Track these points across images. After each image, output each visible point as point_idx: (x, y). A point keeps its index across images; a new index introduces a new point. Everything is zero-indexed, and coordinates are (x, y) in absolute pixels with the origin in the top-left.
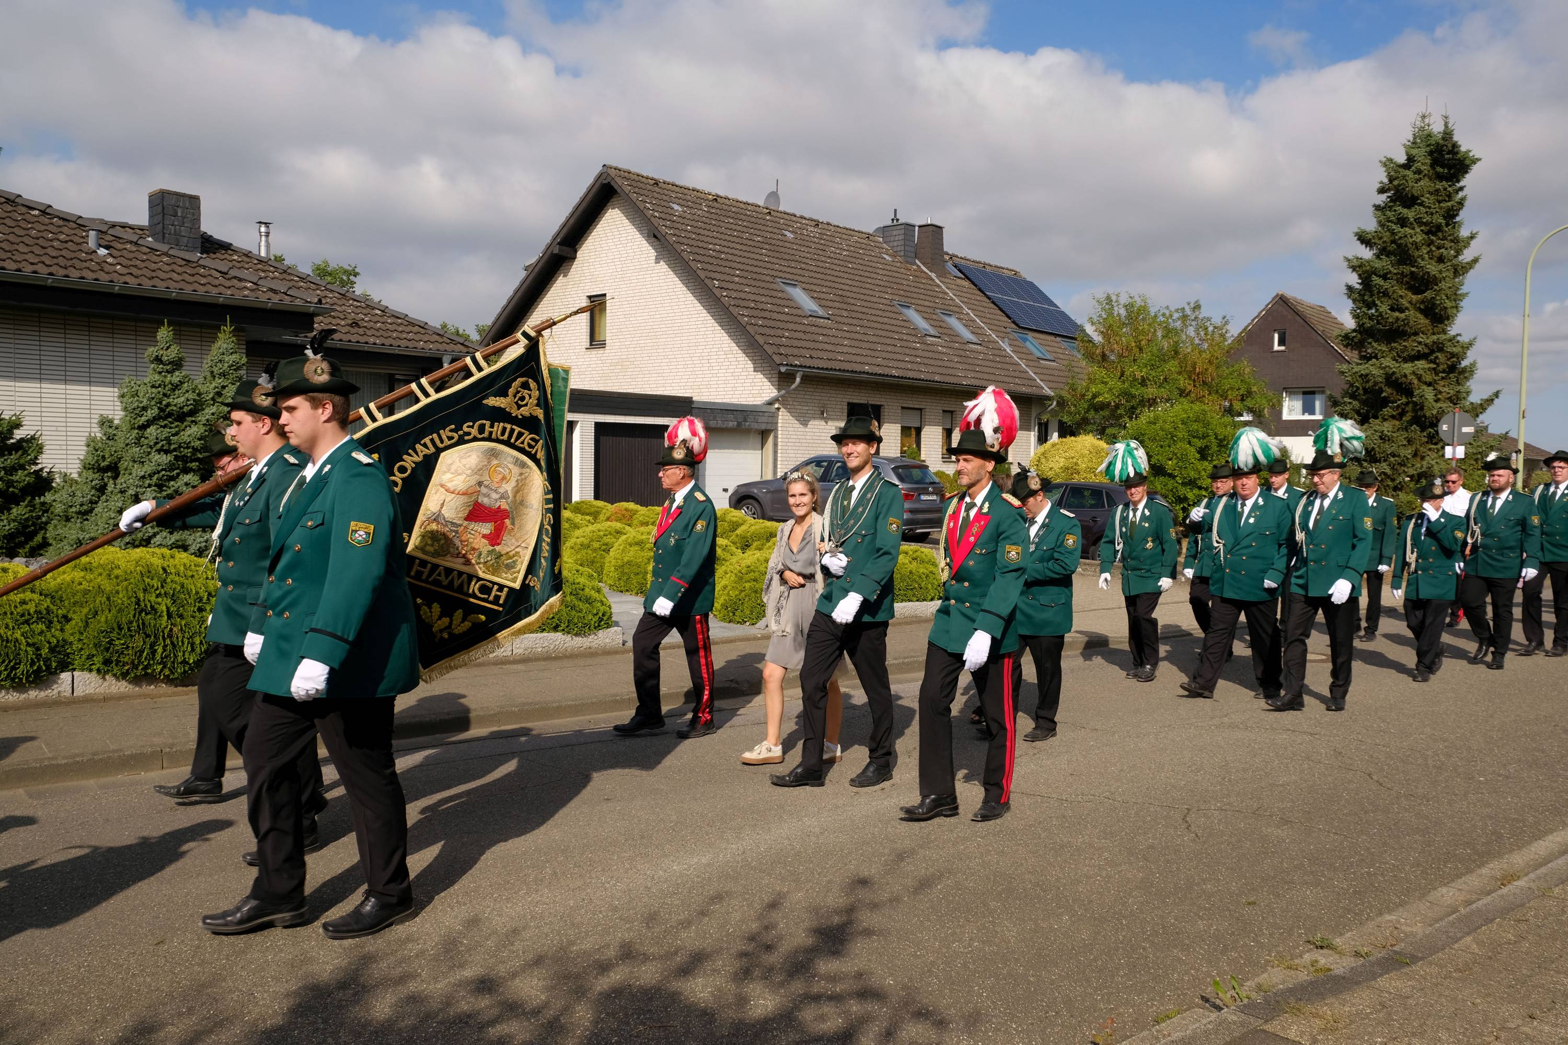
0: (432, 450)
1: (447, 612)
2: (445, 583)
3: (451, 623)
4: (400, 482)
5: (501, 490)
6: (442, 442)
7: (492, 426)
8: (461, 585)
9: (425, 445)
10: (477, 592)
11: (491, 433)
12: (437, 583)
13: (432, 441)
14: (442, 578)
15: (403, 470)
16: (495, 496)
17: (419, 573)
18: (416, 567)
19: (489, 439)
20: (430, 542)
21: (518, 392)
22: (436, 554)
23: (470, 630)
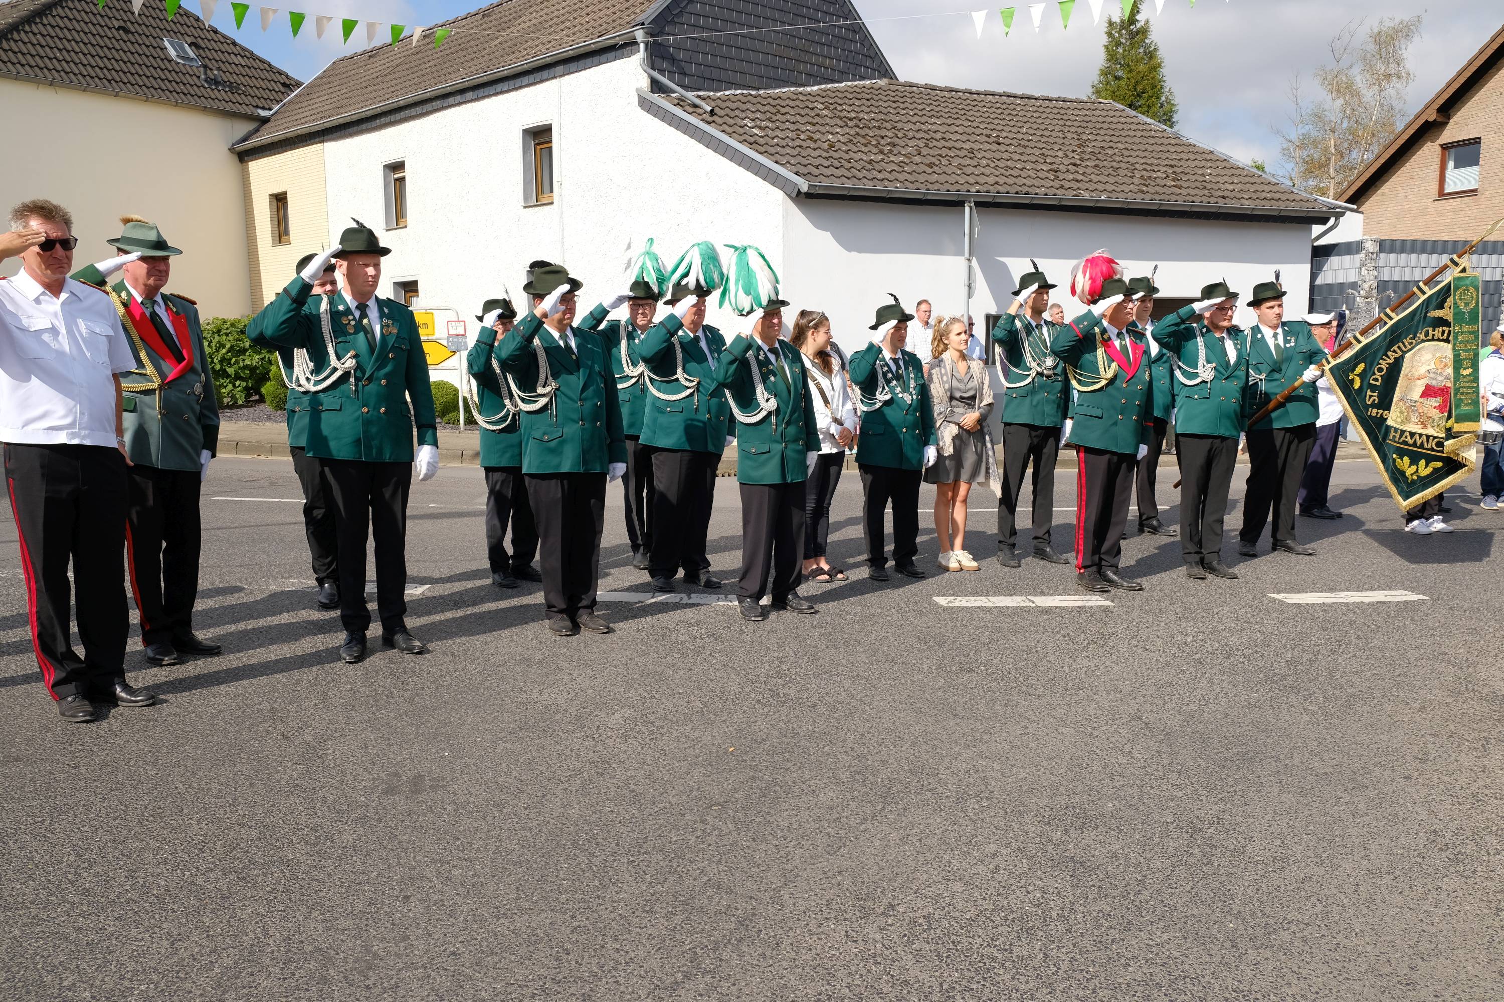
0: (1400, 353)
1: (1414, 461)
2: (1411, 442)
3: (1417, 470)
4: (1380, 378)
5: (1445, 374)
6: (1405, 347)
7: (1434, 331)
8: (1422, 443)
9: (1394, 351)
10: (1434, 447)
11: (1433, 335)
12: (1405, 443)
13: (1399, 347)
14: (1409, 439)
15: (1380, 370)
16: (1440, 378)
17: (1394, 437)
18: (1392, 433)
19: (1433, 340)
21: (1451, 305)
22: (1402, 423)
23: (1432, 473)
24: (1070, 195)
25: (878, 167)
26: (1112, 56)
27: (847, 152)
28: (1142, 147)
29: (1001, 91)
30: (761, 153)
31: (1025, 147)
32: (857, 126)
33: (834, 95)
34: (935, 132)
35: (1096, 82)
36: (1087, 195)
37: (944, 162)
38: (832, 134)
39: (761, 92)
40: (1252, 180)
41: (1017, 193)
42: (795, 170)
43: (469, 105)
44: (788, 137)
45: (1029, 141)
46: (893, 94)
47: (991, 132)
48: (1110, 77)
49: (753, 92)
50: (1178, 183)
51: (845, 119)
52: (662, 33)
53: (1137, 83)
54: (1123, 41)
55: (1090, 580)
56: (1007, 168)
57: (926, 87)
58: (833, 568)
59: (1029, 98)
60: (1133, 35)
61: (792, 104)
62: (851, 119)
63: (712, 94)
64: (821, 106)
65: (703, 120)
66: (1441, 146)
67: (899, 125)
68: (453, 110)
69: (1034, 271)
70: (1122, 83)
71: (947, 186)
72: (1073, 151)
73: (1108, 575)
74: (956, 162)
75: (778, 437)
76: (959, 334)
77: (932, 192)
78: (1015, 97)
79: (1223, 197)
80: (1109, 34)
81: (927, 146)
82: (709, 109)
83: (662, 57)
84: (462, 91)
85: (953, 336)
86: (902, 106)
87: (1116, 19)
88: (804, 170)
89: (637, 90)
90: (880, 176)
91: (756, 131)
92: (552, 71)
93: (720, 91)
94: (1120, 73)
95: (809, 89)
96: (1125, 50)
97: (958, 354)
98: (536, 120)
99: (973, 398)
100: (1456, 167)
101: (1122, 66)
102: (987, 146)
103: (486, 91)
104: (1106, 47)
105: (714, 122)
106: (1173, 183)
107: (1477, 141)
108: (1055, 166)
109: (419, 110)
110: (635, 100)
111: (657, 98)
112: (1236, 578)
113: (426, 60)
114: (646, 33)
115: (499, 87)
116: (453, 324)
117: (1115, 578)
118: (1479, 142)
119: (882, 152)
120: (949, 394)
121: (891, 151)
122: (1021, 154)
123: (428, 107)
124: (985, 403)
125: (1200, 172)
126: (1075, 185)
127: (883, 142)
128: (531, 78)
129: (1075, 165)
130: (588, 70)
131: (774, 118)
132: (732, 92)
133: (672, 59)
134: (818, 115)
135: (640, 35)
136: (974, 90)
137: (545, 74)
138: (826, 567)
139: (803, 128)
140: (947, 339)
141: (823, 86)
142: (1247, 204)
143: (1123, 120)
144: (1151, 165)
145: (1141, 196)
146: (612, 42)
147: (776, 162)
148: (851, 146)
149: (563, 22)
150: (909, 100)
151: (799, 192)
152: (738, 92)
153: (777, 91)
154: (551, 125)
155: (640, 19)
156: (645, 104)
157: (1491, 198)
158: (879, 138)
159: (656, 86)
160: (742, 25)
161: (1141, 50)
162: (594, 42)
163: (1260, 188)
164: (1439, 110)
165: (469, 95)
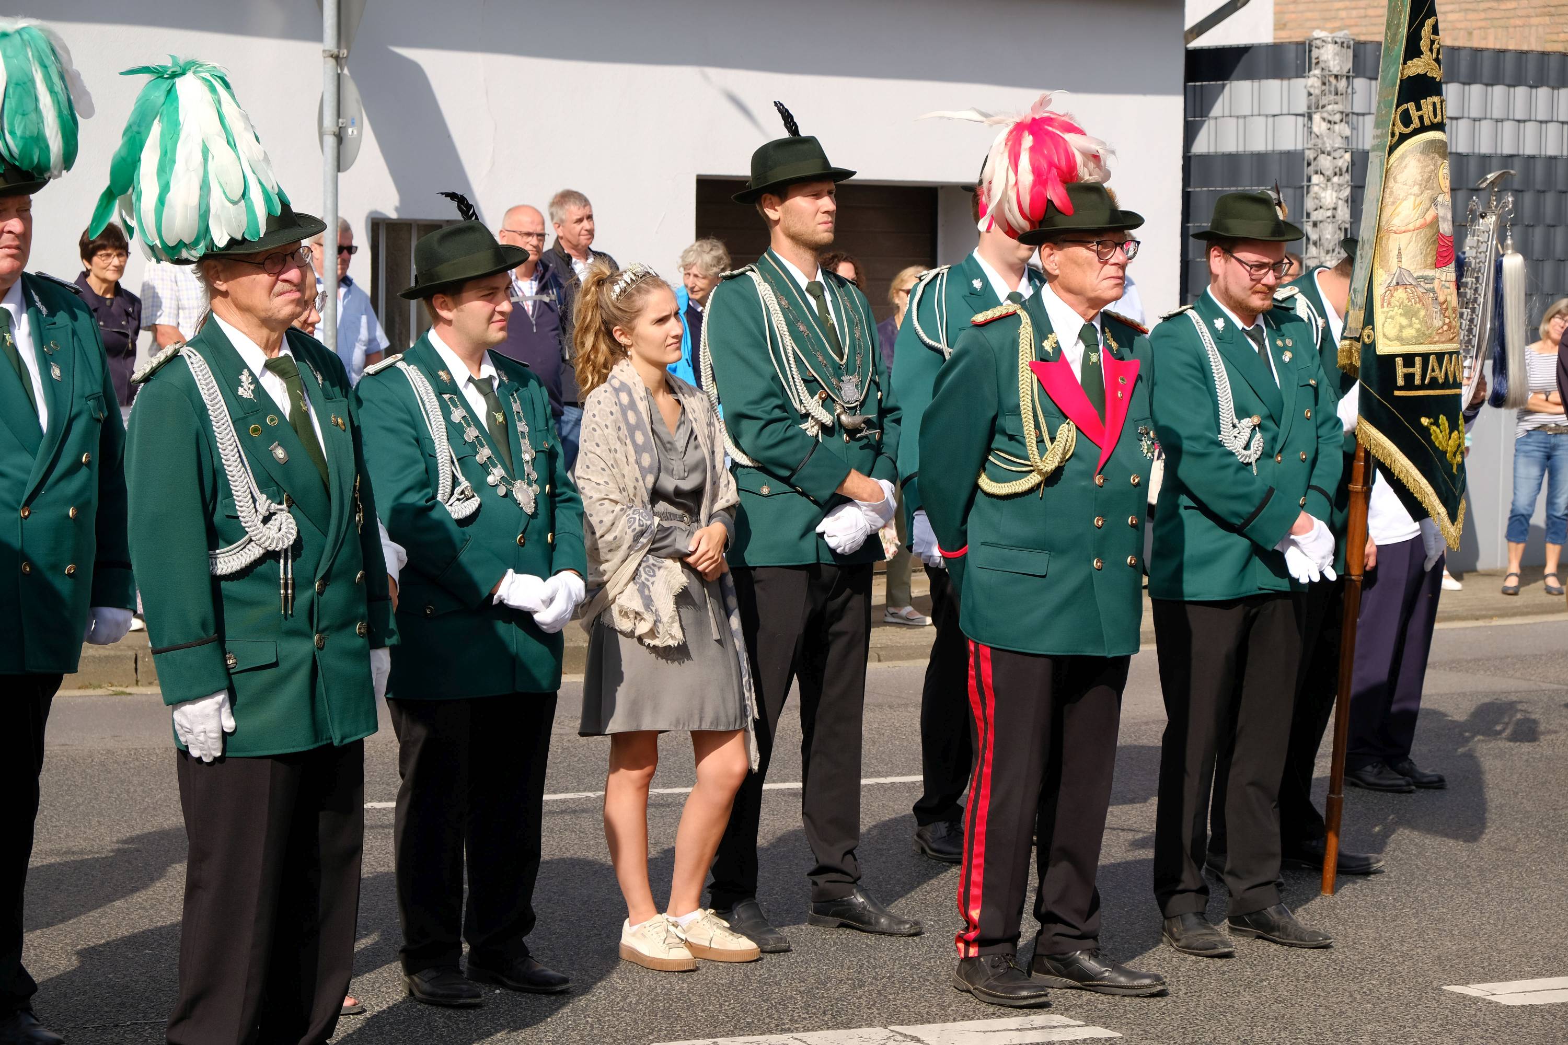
7: (1419, 108)
11: (1421, 118)
17: (1409, 378)
18: (1401, 371)
19: (1423, 129)
20: (1404, 321)
21: (1433, 42)
55: (999, 978)
69: (784, 134)
73: (1076, 961)
75: (301, 621)
76: (662, 320)
85: (644, 326)
97: (655, 374)
99: (697, 494)
112: (1327, 947)
117: (1092, 965)
120: (650, 479)
124: (721, 504)
140: (629, 330)
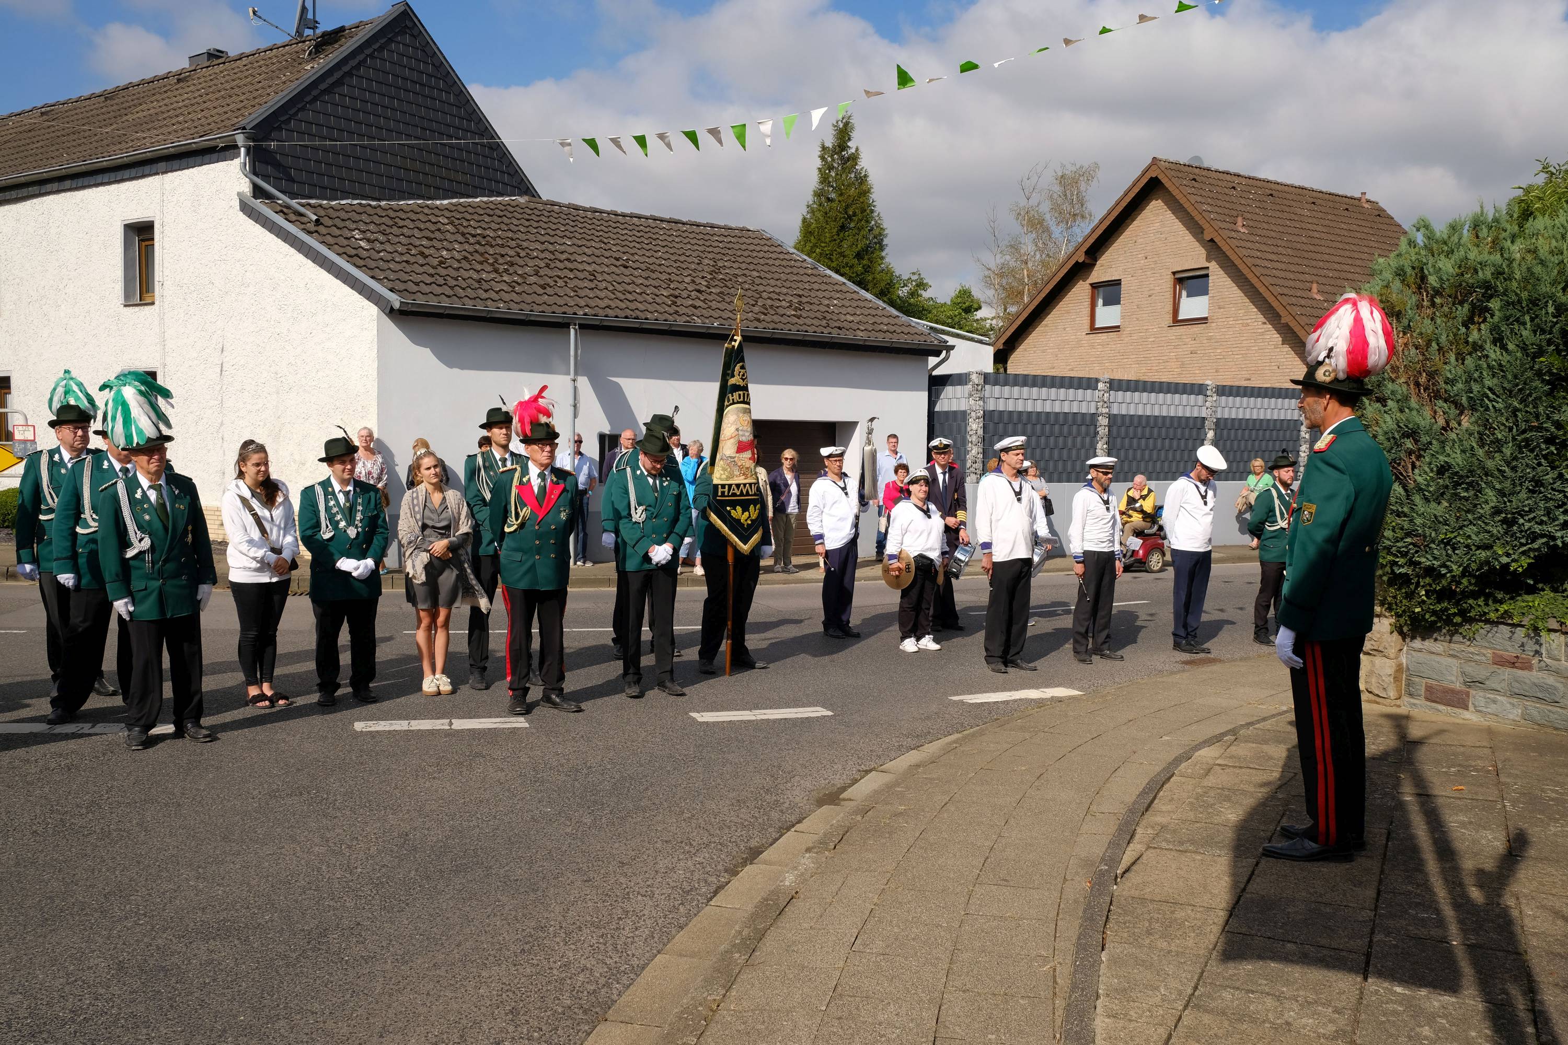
24: (681, 321)
25: (485, 286)
26: (824, 179)
27: (457, 269)
28: (776, 276)
29: (648, 214)
30: (357, 267)
31: (653, 271)
32: (479, 243)
33: (464, 210)
34: (562, 253)
35: (811, 203)
36: (699, 322)
37: (560, 283)
38: (448, 250)
39: (383, 203)
40: (873, 312)
41: (626, 317)
42: (390, 286)
43: (68, 194)
44: (396, 251)
45: (660, 265)
46: (530, 212)
47: (621, 255)
48: (823, 199)
49: (374, 203)
50: (799, 313)
51: (468, 236)
52: (267, 138)
53: (847, 207)
54: (836, 165)
56: (625, 292)
57: (569, 206)
58: (275, 694)
59: (676, 223)
60: (845, 160)
61: (414, 217)
62: (474, 236)
63: (325, 202)
64: (446, 221)
65: (303, 229)
66: (1091, 284)
67: (525, 244)
68: (51, 197)
70: (834, 205)
71: (555, 308)
72: (703, 278)
73: (552, 698)
74: (571, 284)
75: (155, 575)
77: (537, 313)
78: (662, 221)
79: (840, 328)
80: (823, 158)
81: (548, 266)
82: (314, 218)
83: (267, 163)
84: (61, 179)
86: (535, 225)
87: (829, 144)
88: (401, 286)
89: (239, 194)
90: (484, 295)
91: (362, 244)
92: (154, 167)
93: (336, 200)
94: (833, 196)
95: (438, 202)
96: (837, 174)
97: (431, 486)
98: (137, 215)
100: (1104, 305)
101: (834, 188)
102: (613, 269)
103: (86, 181)
104: (820, 169)
105: (316, 232)
106: (793, 313)
107: (1117, 283)
108: (677, 293)
109: (14, 194)
110: (236, 204)
111: (258, 204)
113: (35, 140)
114: (247, 138)
115: (99, 178)
116: (20, 428)
117: (557, 700)
118: (1120, 284)
119: (496, 271)
121: (506, 270)
122: (646, 278)
123: (24, 192)
125: (827, 302)
126: (690, 311)
127: (501, 261)
128: (133, 172)
129: (699, 291)
130: (191, 170)
131: (388, 231)
132: (349, 201)
133: (277, 165)
134: (439, 230)
135: (240, 139)
136: (619, 212)
137: (147, 169)
138: (269, 693)
139: (418, 243)
140: (420, 472)
141: (454, 201)
142: (861, 335)
143: (766, 248)
144: (779, 294)
145: (756, 324)
146: (212, 143)
147: (373, 277)
148: (465, 265)
149: (177, 116)
150: (544, 219)
151: (392, 309)
152: (355, 202)
153: (402, 203)
154: (153, 222)
155: (243, 123)
156: (245, 208)
157: (1130, 335)
158: (498, 257)
159: (258, 192)
160: (361, 135)
161: (853, 176)
162: (198, 141)
163: (879, 320)
164: (1087, 253)
165: (68, 183)
